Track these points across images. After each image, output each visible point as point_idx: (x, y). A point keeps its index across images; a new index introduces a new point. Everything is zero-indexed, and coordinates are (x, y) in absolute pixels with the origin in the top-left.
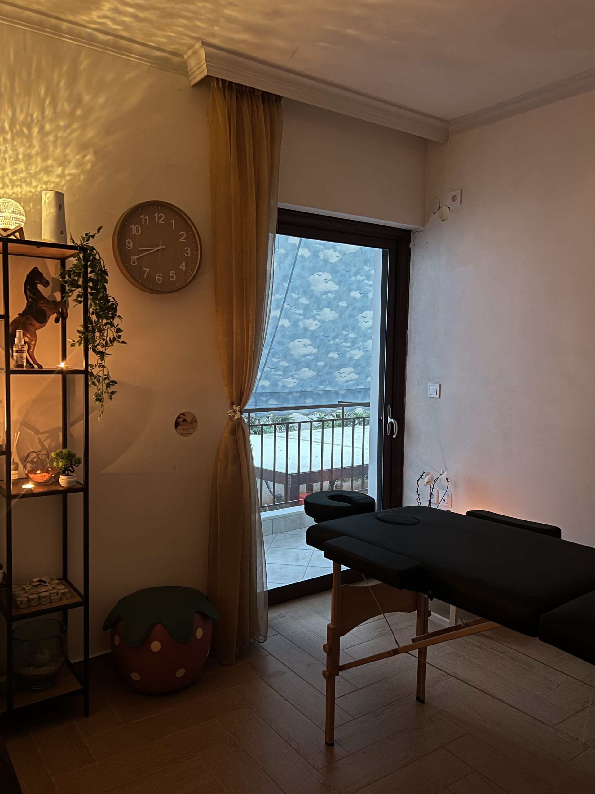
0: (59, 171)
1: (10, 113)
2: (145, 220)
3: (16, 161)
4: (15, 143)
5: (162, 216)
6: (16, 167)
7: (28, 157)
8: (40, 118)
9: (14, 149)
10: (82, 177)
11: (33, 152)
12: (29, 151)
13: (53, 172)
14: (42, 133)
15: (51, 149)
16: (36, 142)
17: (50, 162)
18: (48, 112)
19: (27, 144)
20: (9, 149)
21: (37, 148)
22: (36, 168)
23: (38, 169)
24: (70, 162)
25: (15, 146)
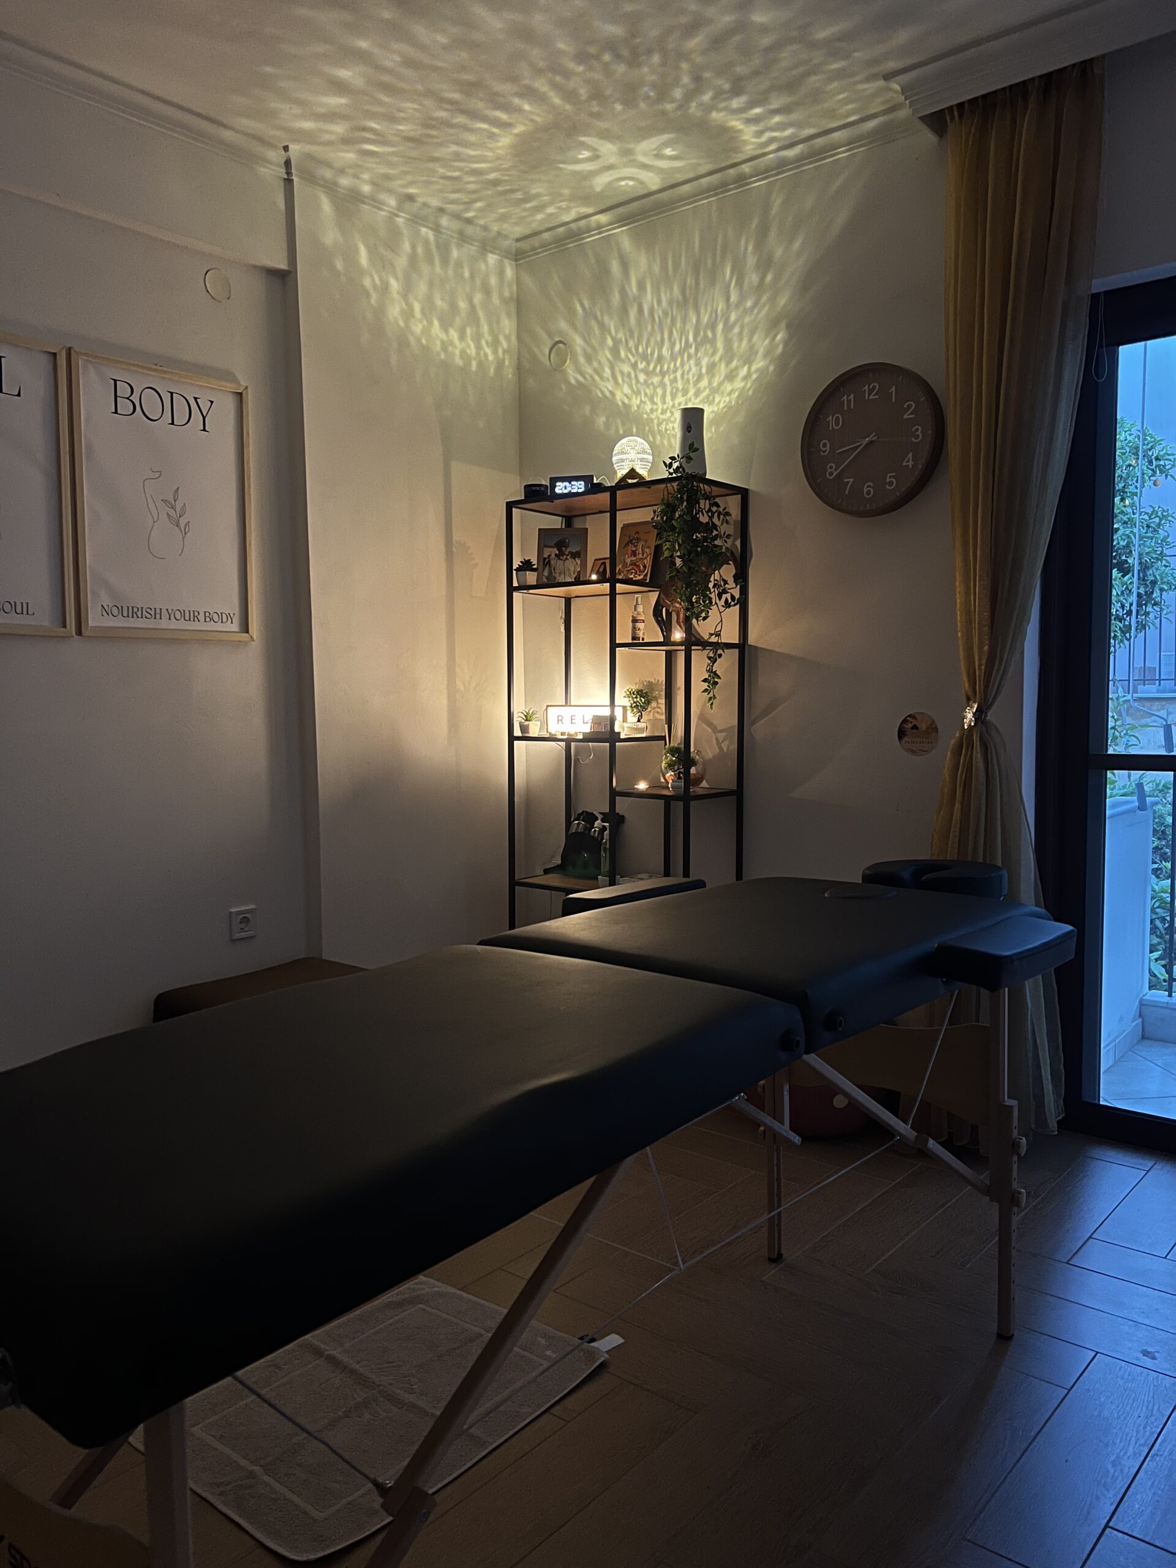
0: (744, 371)
1: (694, 320)
2: (849, 401)
3: (700, 377)
4: (699, 355)
5: (874, 387)
6: (698, 386)
7: (712, 367)
8: (725, 309)
9: (698, 363)
10: (771, 368)
11: (717, 358)
12: (712, 360)
13: (737, 375)
14: (728, 328)
15: (736, 345)
16: (720, 345)
17: (734, 364)
18: (734, 297)
19: (711, 351)
20: (692, 366)
21: (720, 352)
22: (720, 377)
23: (722, 378)
24: (757, 353)
25: (699, 358)
